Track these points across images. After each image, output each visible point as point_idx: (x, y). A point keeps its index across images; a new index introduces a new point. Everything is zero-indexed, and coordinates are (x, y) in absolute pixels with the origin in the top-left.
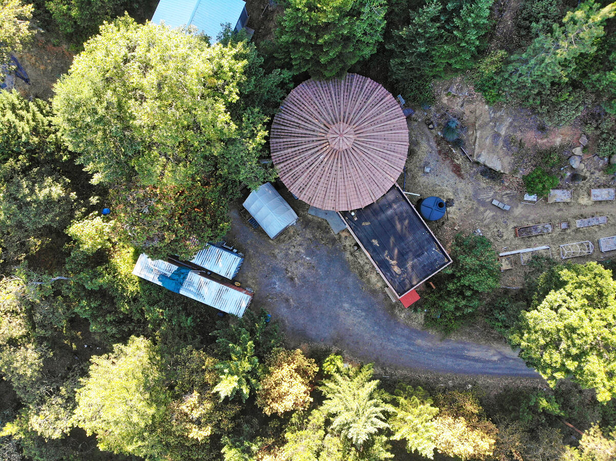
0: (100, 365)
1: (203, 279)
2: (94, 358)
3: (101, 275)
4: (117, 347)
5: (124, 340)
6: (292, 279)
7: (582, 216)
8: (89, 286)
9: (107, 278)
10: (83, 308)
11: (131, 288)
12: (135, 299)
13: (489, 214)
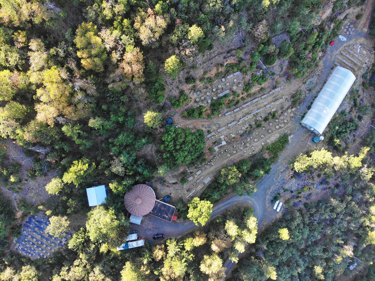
0: (123, 273)
1: (132, 243)
2: (121, 272)
3: (111, 255)
4: (124, 267)
5: (125, 265)
6: (150, 229)
7: (198, 179)
8: (110, 259)
9: (113, 255)
10: (112, 264)
11: (119, 253)
12: (121, 255)
13: (180, 191)
